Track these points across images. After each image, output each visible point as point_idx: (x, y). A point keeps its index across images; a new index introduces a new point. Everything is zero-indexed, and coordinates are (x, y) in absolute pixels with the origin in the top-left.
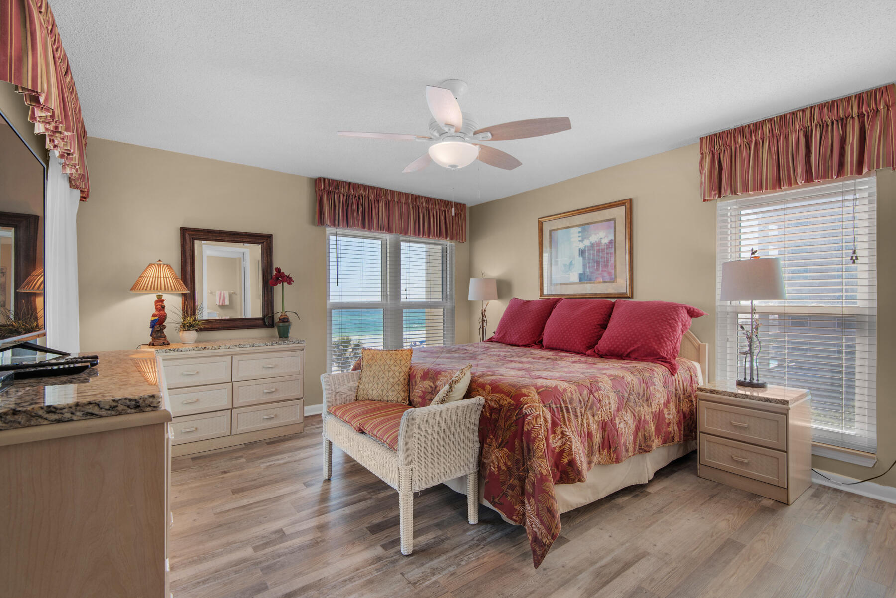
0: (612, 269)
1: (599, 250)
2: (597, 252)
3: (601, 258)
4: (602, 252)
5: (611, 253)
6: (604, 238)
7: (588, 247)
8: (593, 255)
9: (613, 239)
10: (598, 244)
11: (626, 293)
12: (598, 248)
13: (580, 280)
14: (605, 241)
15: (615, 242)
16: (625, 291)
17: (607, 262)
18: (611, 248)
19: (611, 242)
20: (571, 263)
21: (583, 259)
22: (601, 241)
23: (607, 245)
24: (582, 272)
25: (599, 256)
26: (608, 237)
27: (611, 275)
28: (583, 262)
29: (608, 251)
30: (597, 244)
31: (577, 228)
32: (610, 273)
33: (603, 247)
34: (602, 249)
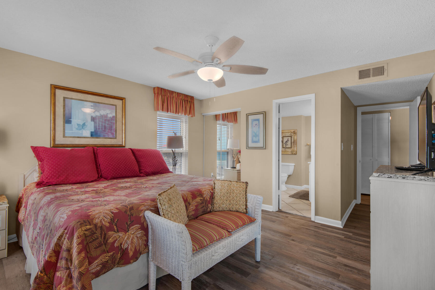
0: (114, 132)
1: (106, 120)
2: (104, 121)
3: (108, 124)
4: (108, 121)
5: (114, 123)
6: (110, 114)
7: (98, 116)
8: (102, 122)
9: (115, 115)
10: (106, 116)
11: (122, 145)
12: (105, 118)
13: (91, 136)
14: (110, 116)
15: (116, 118)
16: (122, 144)
17: (111, 128)
18: (114, 120)
19: (113, 117)
20: (84, 124)
21: (94, 123)
22: (107, 115)
23: (111, 118)
24: (93, 131)
25: (106, 123)
26: (112, 114)
27: (114, 135)
28: (94, 125)
29: (112, 122)
30: (104, 116)
31: (90, 103)
32: (112, 134)
33: (109, 119)
34: (108, 120)
